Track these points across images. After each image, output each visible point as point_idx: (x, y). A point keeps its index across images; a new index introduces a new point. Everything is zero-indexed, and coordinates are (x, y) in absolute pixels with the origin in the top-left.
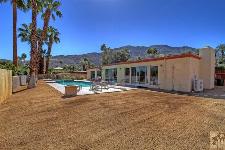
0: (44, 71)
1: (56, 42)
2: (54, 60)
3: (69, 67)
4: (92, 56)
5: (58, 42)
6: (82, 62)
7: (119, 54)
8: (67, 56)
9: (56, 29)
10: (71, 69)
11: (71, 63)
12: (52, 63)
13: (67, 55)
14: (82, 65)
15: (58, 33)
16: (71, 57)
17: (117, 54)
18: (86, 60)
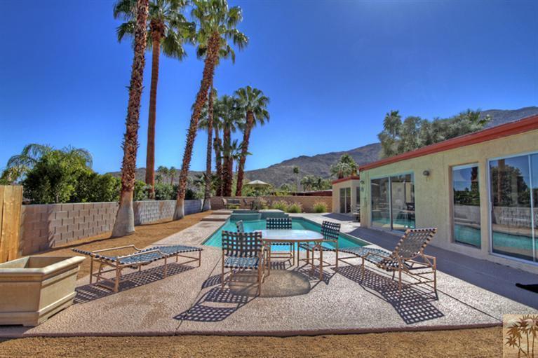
0: (232, 189)
1: (262, 122)
2: (288, 167)
3: (309, 180)
4: (371, 153)
5: (265, 121)
6: (335, 166)
7: (441, 130)
8: (314, 157)
9: (260, 92)
10: (314, 185)
11: (323, 171)
12: (284, 173)
13: (315, 155)
14: (336, 174)
15: (265, 98)
16: (323, 158)
17: (436, 131)
18: (346, 162)
